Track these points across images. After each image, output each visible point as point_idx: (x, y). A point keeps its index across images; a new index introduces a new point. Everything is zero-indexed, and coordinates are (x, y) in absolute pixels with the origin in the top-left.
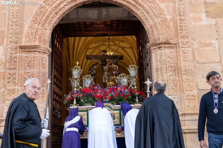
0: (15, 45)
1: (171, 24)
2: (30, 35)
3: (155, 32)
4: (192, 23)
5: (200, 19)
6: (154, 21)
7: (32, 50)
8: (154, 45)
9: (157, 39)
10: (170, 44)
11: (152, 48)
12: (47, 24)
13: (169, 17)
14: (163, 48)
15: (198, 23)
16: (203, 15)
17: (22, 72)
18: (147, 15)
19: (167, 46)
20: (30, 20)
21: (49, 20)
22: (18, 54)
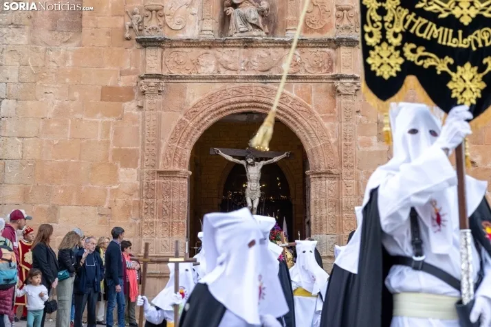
0: (152, 169)
1: (336, 149)
2: (168, 156)
3: (316, 158)
4: (361, 148)
5: (370, 144)
6: (314, 144)
7: (171, 175)
8: (313, 173)
9: (317, 167)
10: (332, 174)
11: (311, 176)
12: (188, 143)
13: (333, 140)
14: (323, 179)
15: (367, 149)
16: (374, 139)
17: (160, 201)
18: (307, 136)
19: (328, 176)
20: (168, 138)
21: (190, 138)
22: (156, 181)
